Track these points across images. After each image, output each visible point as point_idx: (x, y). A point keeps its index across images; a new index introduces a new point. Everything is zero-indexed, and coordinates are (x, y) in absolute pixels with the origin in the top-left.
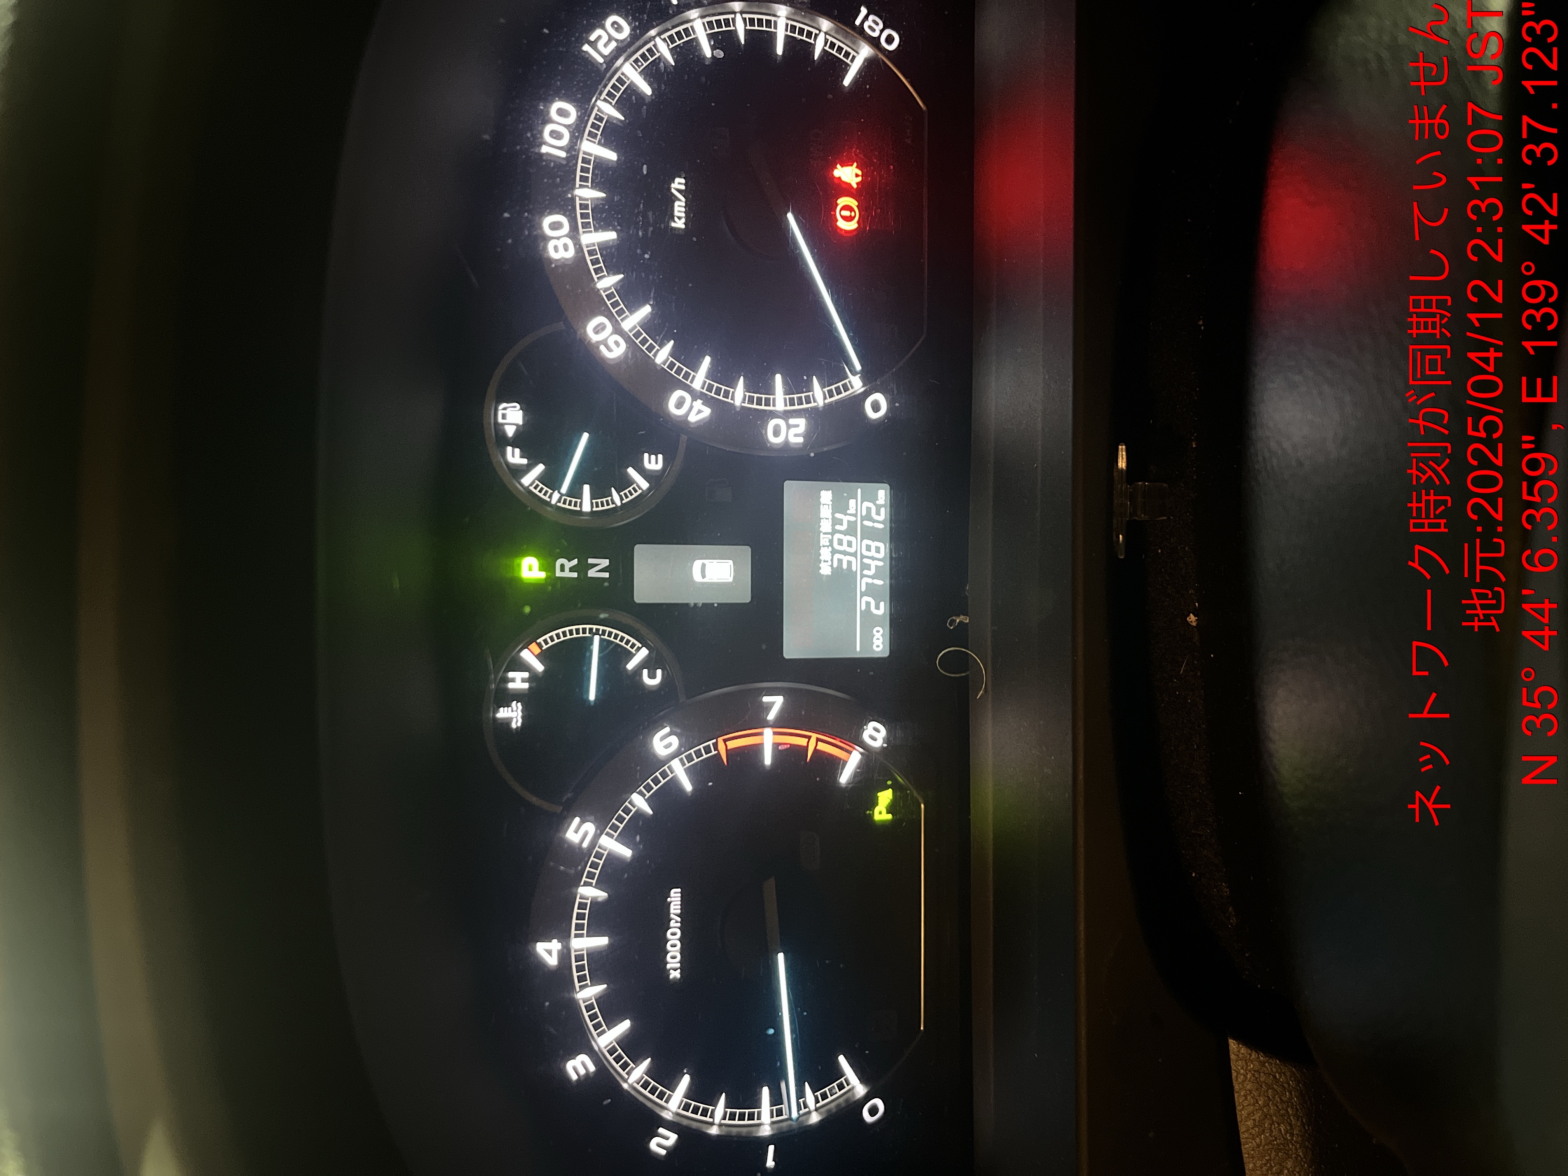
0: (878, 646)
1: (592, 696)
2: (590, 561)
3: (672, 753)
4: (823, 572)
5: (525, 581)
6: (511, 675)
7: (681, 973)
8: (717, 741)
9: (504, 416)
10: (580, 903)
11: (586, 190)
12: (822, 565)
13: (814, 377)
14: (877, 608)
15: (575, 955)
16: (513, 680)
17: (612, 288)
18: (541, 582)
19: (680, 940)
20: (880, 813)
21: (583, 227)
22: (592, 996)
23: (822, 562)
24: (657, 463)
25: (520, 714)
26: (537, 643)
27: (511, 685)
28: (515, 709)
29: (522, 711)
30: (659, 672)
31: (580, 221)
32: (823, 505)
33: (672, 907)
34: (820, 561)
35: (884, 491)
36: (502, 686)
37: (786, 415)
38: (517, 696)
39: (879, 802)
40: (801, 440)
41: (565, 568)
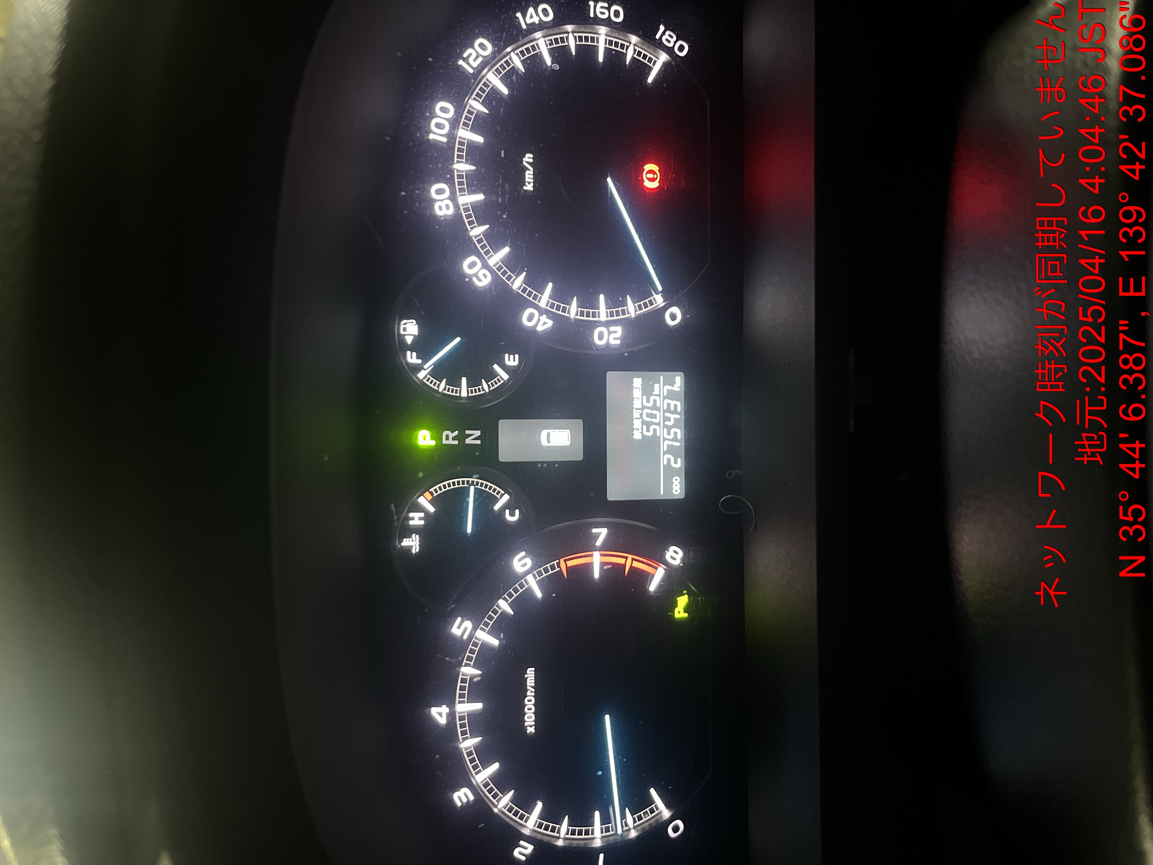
0: (676, 491)
1: (469, 530)
2: (467, 432)
3: (527, 570)
4: (635, 437)
5: (421, 448)
6: (411, 515)
7: (535, 729)
8: (559, 561)
9: (405, 329)
10: (462, 679)
11: (462, 164)
12: (635, 432)
13: (628, 296)
14: (676, 462)
15: (459, 716)
16: (413, 519)
17: (481, 235)
18: (432, 448)
19: (534, 705)
20: (679, 612)
21: (460, 192)
22: (471, 746)
23: (635, 430)
24: (514, 361)
25: (418, 543)
26: (429, 492)
27: (411, 523)
28: (414, 539)
29: (420, 541)
30: (517, 511)
31: (457, 187)
32: (635, 388)
33: (528, 681)
34: (633, 430)
35: (680, 377)
36: (405, 523)
37: (607, 324)
38: (416, 530)
39: (678, 604)
40: (618, 342)
41: (449, 438)
